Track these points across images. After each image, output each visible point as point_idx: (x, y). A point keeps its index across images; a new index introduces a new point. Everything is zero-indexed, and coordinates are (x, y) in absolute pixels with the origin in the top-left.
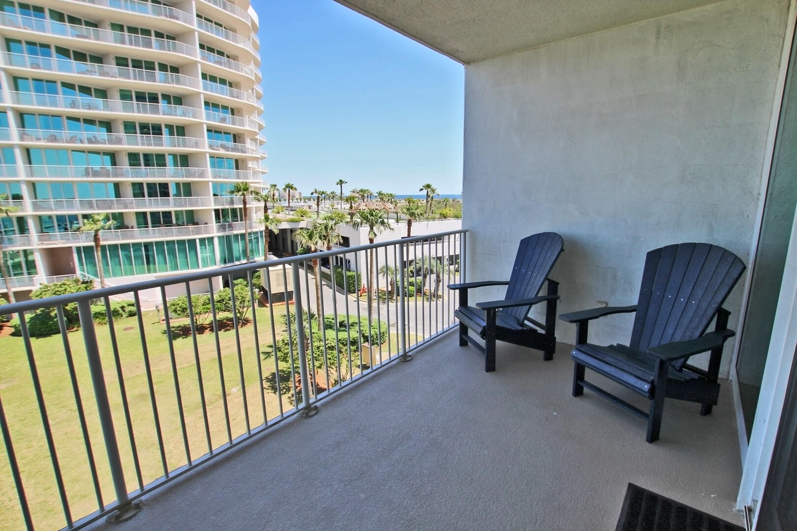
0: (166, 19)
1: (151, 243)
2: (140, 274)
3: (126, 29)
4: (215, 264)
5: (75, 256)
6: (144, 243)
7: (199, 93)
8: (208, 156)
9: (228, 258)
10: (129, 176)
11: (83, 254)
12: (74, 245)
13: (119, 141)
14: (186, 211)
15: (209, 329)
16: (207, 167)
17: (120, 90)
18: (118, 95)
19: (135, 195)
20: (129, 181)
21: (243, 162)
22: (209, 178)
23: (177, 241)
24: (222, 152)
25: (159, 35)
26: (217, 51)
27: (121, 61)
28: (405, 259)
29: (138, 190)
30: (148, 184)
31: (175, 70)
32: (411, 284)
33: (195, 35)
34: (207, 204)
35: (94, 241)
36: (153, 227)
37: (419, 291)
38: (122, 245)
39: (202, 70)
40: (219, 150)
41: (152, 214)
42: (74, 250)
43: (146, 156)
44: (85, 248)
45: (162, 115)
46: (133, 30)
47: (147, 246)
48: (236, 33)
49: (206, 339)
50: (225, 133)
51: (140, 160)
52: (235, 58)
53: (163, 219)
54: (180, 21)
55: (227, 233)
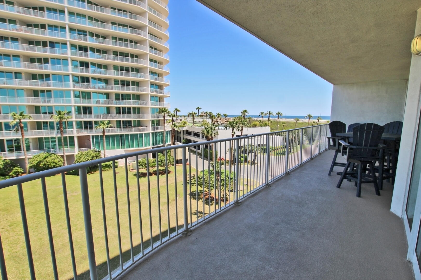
0: (136, 35)
1: (123, 135)
2: (118, 149)
3: (118, 39)
4: (150, 145)
5: (91, 139)
6: (120, 135)
7: (148, 67)
8: (150, 95)
9: (155, 143)
10: (115, 104)
11: (94, 139)
12: (91, 134)
13: (112, 89)
14: (138, 120)
15: (154, 174)
16: (149, 101)
17: (114, 66)
18: (113, 68)
19: (117, 113)
20: (115, 106)
21: (162, 98)
22: (150, 105)
23: (135, 134)
24: (155, 94)
25: (131, 41)
26: (154, 48)
27: (115, 53)
28: (239, 146)
29: (118, 110)
30: (123, 108)
31: (137, 57)
32: (242, 157)
33: (147, 41)
34: (148, 117)
35: (102, 133)
36: (123, 127)
37: (246, 160)
38: (111, 135)
39: (149, 57)
40: (154, 93)
41: (123, 121)
42: (91, 137)
43: (122, 95)
44: (95, 136)
45: (130, 77)
46: (121, 39)
47: (122, 136)
48: (162, 40)
49: (153, 179)
50: (155, 85)
51: (120, 96)
52: (161, 51)
53: (127, 124)
54: (142, 35)
55: (156, 131)
